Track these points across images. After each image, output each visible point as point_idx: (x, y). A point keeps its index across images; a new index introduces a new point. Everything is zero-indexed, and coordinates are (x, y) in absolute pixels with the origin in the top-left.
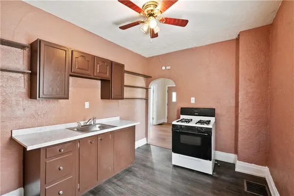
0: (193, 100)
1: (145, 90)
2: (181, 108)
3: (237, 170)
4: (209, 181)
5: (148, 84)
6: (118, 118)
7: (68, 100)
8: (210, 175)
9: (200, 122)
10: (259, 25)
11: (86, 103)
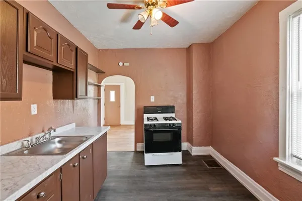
0: (152, 99)
1: (97, 87)
2: (144, 107)
3: (193, 154)
4: (183, 170)
5: (100, 81)
6: (73, 125)
7: (20, 101)
8: (181, 164)
9: (166, 119)
10: (205, 41)
11: (32, 106)
